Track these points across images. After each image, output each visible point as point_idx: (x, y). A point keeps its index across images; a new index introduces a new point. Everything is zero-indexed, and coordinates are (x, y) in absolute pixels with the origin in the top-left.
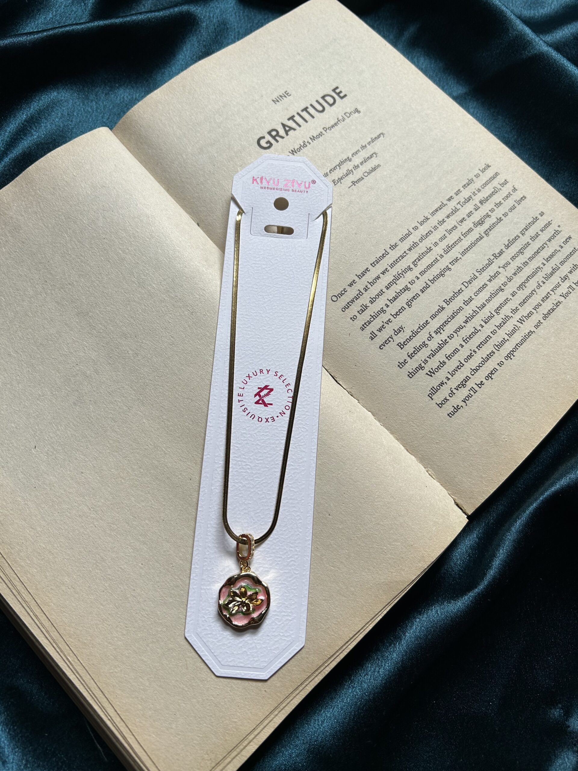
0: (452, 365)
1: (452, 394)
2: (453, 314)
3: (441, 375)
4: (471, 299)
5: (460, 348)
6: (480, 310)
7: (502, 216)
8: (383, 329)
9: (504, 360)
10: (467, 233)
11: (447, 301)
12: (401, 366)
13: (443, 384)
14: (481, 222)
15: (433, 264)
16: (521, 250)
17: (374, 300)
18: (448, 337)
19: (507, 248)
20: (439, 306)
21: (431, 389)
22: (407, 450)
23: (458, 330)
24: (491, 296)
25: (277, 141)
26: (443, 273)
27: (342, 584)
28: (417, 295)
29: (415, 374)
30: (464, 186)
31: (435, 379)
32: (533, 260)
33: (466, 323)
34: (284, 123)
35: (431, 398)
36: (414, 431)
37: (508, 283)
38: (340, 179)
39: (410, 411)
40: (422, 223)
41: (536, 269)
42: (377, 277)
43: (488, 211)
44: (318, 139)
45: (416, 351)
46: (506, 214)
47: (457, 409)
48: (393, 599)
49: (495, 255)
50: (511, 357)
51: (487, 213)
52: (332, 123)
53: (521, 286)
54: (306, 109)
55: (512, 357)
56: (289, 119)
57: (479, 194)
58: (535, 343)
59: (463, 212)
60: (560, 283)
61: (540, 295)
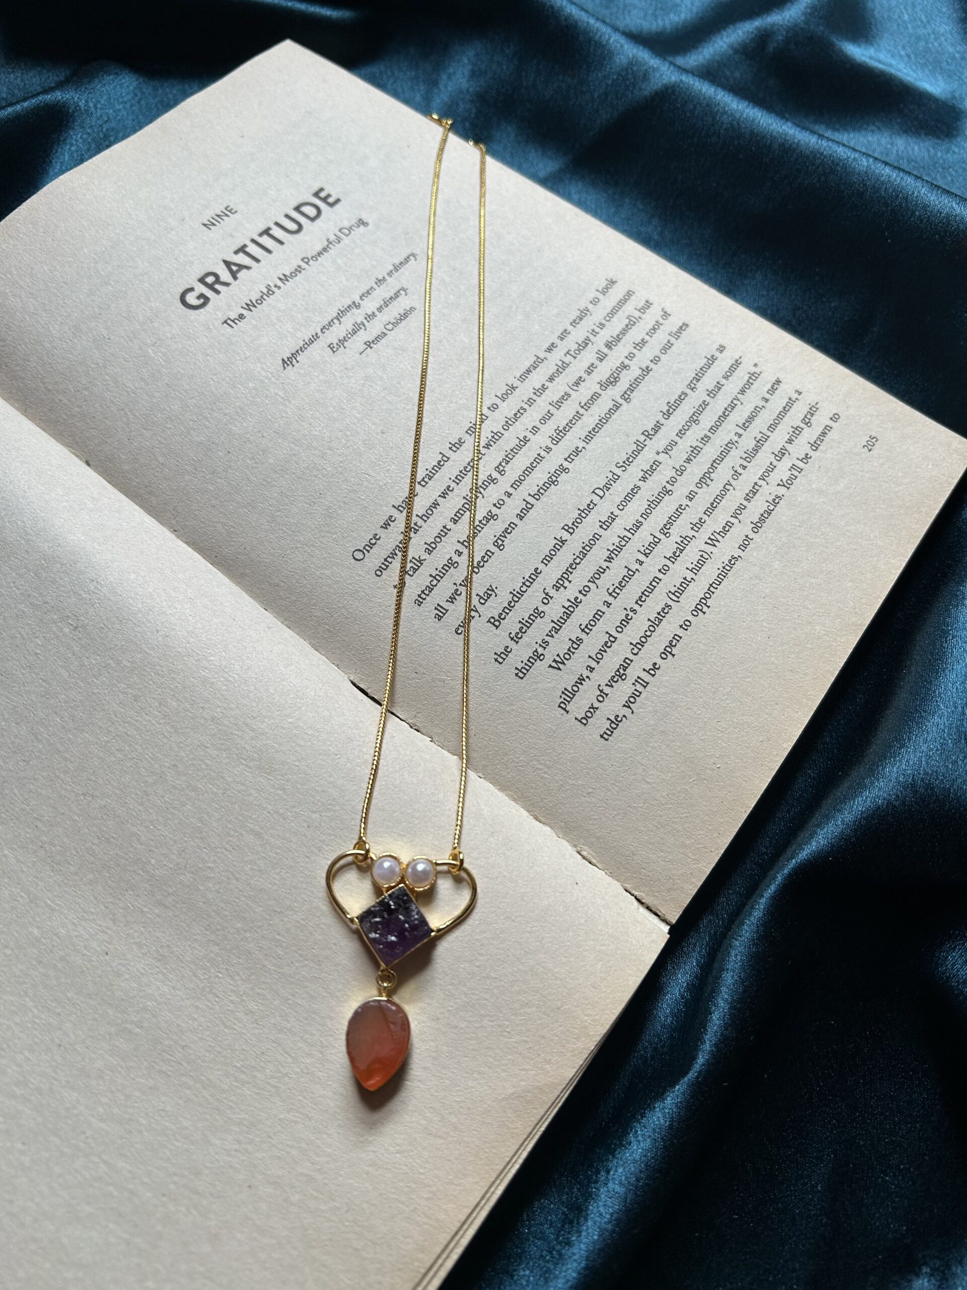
0: (593, 642)
1: (603, 695)
2: (583, 548)
3: (577, 664)
4: (613, 518)
5: (604, 609)
6: (633, 534)
7: (648, 363)
8: (456, 597)
9: (690, 618)
10: (591, 402)
11: (569, 528)
12: (501, 660)
13: (584, 680)
14: (612, 380)
15: (534, 465)
16: (694, 417)
17: (434, 546)
18: (580, 592)
19: (666, 417)
20: (555, 538)
21: (563, 693)
22: (536, 819)
23: (597, 576)
24: (649, 505)
25: (217, 292)
26: (554, 479)
27: (432, 1113)
28: (512, 526)
29: (528, 671)
30: (574, 323)
31: (567, 673)
32: (718, 431)
33: (611, 562)
34: (228, 259)
35: (564, 709)
36: (542, 777)
37: (678, 477)
38: (342, 342)
39: (531, 741)
40: (504, 396)
41: (726, 445)
42: (434, 503)
43: (623, 359)
44: (294, 278)
45: (525, 628)
46: (657, 359)
47: (616, 722)
48: (537, 1124)
49: (646, 433)
50: (703, 610)
51: (623, 363)
52: (318, 247)
53: (704, 480)
54: (267, 232)
55: (705, 609)
56: (236, 252)
57: (602, 332)
58: (745, 576)
59: (577, 368)
60: (773, 464)
61: (741, 490)
